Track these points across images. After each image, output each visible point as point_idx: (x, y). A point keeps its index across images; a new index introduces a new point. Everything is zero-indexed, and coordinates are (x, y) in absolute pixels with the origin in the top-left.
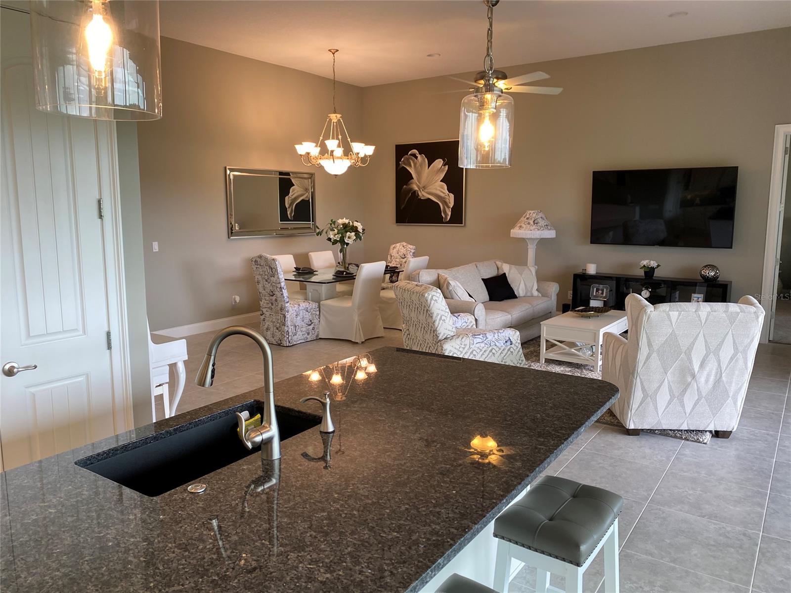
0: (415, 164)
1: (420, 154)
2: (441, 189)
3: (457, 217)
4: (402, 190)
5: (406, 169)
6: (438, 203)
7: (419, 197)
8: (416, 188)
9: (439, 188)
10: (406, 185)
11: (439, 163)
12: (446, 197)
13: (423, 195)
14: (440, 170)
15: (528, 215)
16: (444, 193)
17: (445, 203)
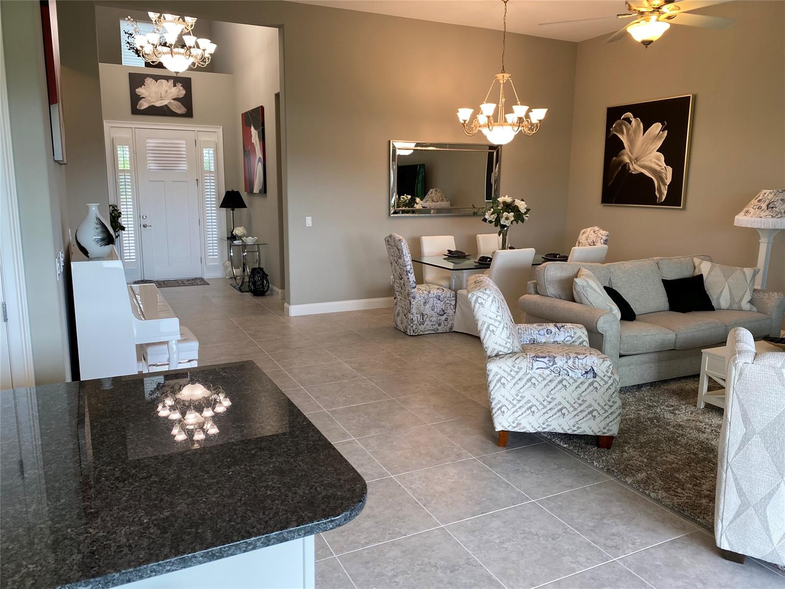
0: (628, 130)
1: (635, 117)
2: (657, 162)
3: (675, 197)
4: (611, 163)
5: (618, 137)
6: (651, 179)
7: (630, 172)
8: (628, 161)
9: (654, 160)
10: (616, 157)
11: (657, 127)
12: (662, 171)
13: (635, 168)
14: (658, 137)
15: (761, 195)
16: (660, 166)
17: (661, 179)
